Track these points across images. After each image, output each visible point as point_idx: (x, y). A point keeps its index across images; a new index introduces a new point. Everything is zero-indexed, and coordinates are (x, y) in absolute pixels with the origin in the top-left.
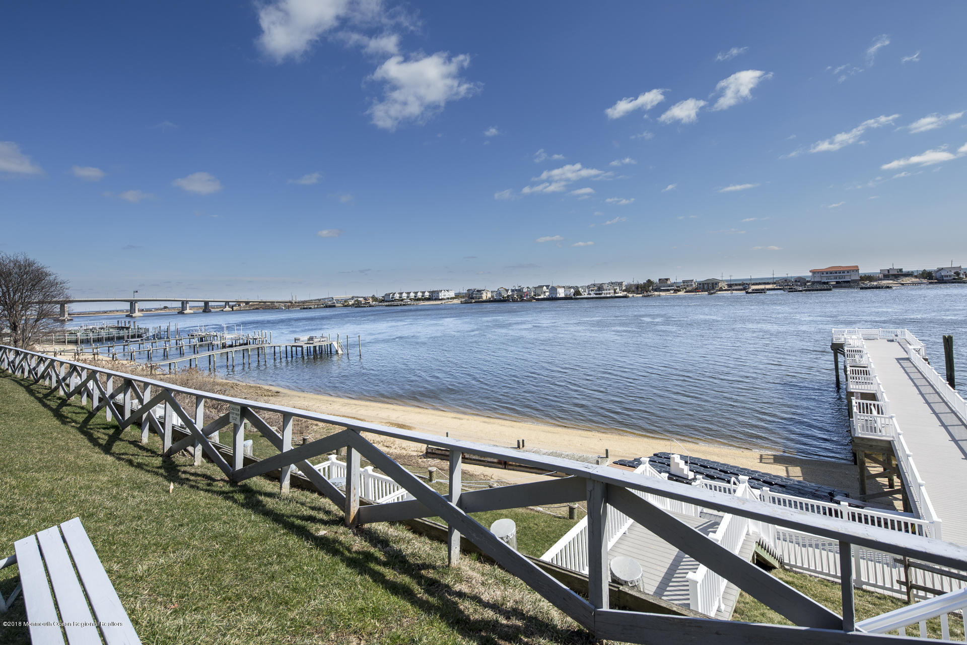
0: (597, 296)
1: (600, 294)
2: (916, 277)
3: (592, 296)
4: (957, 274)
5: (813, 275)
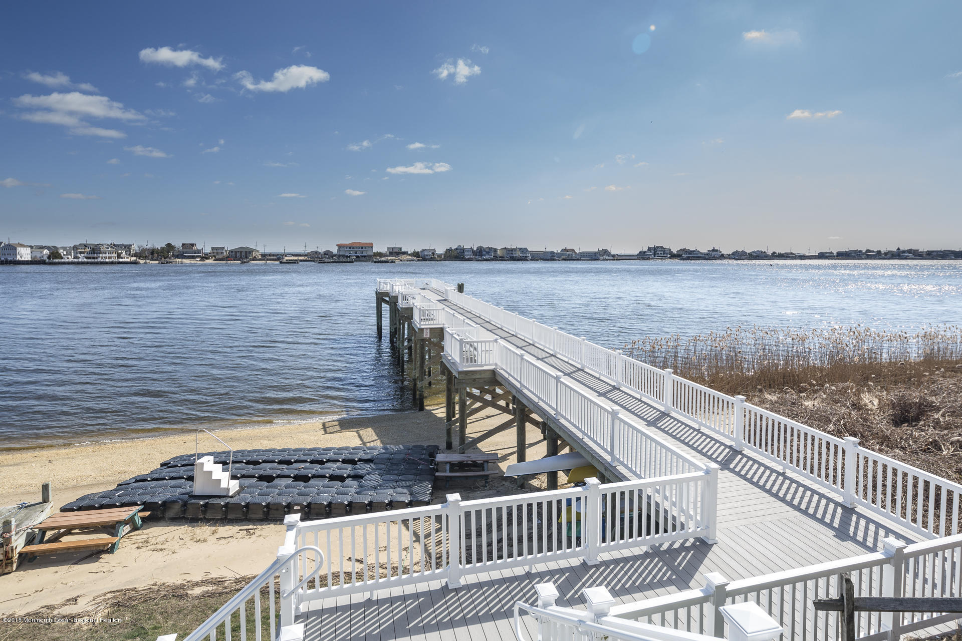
0: (89, 260)
1: (94, 258)
2: (410, 255)
3: (80, 260)
4: (433, 254)
5: (339, 248)
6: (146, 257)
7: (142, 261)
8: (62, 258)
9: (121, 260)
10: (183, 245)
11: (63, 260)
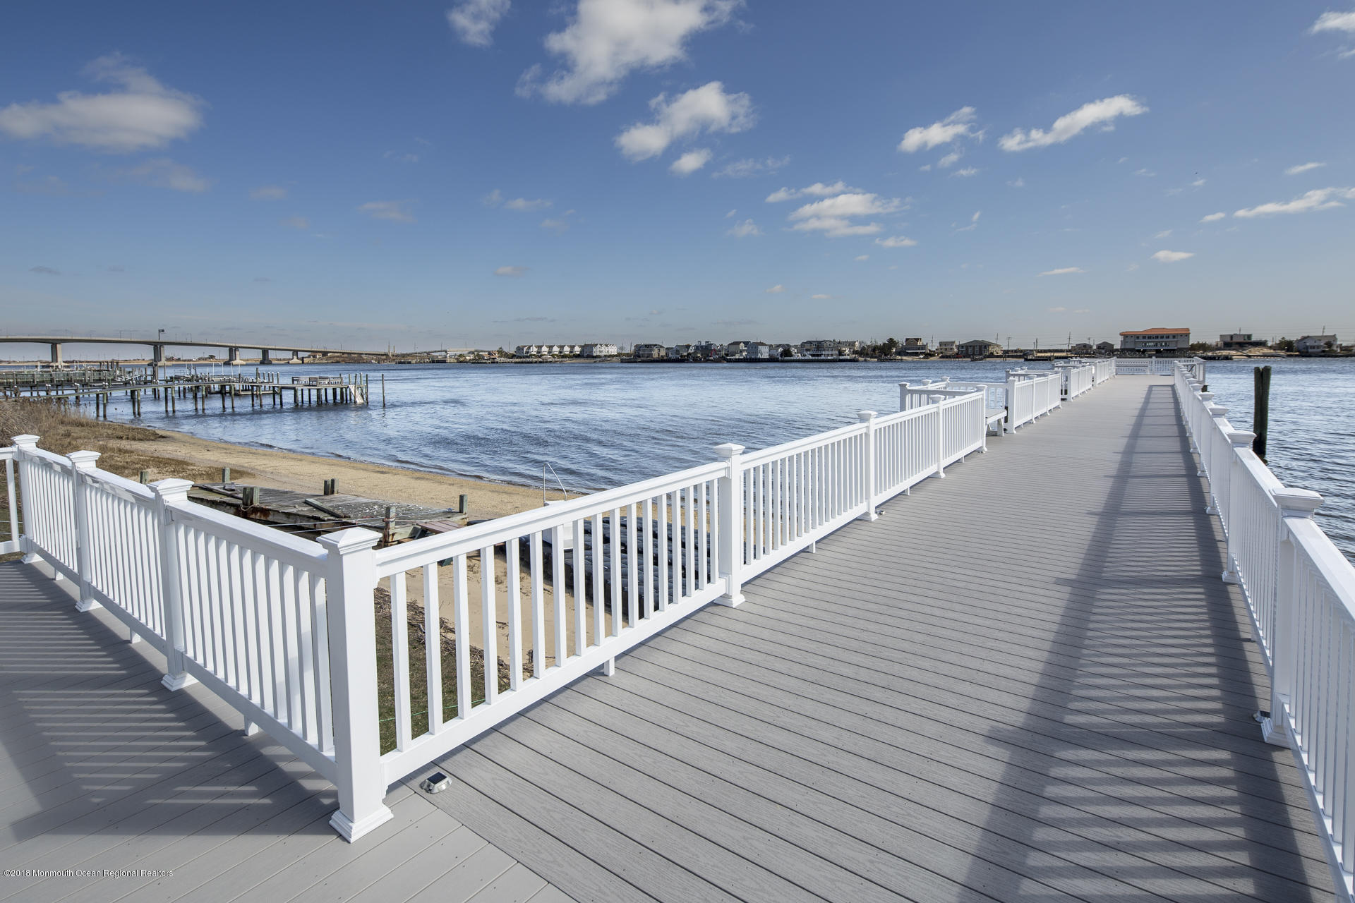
0: (814, 358)
1: (818, 355)
3: (806, 358)
4: (1329, 345)
5: (1124, 339)
6: (867, 355)
7: (860, 359)
8: (792, 356)
9: (841, 358)
10: (907, 340)
11: (792, 358)
